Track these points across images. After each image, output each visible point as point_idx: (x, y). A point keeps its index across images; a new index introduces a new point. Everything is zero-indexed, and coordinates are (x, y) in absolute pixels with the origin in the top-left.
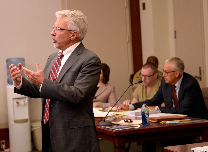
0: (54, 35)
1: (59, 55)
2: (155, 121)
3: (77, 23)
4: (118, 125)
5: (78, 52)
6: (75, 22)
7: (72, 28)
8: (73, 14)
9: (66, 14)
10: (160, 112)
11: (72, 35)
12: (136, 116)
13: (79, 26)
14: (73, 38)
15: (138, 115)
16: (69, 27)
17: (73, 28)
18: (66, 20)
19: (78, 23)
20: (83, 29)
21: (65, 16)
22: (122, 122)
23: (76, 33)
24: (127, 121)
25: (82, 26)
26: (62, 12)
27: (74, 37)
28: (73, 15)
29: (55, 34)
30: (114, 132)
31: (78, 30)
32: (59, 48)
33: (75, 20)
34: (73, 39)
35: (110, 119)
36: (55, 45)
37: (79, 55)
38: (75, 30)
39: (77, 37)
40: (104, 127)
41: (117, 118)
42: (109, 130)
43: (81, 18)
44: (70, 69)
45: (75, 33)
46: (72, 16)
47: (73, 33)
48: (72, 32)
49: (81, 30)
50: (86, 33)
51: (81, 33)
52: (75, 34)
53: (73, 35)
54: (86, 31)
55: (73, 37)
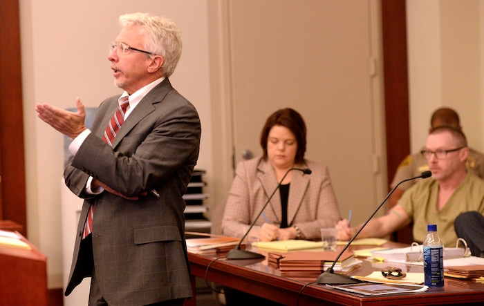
0: (113, 60)
1: (121, 103)
2: (464, 277)
3: (162, 39)
4: (367, 283)
5: (155, 98)
6: (160, 37)
7: (152, 48)
8: (155, 22)
9: (142, 20)
10: (470, 253)
11: (150, 62)
12: (409, 263)
13: (166, 47)
14: (152, 69)
15: (414, 261)
16: (147, 45)
17: (154, 48)
18: (142, 31)
19: (164, 40)
20: (174, 52)
21: (138, 24)
22: (377, 276)
23: (158, 59)
24: (390, 274)
25: (173, 46)
26: (134, 17)
27: (156, 67)
28: (156, 24)
29: (115, 59)
30: (361, 299)
31: (164, 54)
32: (124, 87)
33: (159, 33)
34: (152, 71)
35: (344, 268)
36: (116, 82)
37: (156, 105)
38: (157, 53)
39: (161, 68)
40: (333, 287)
41: (360, 267)
42: (347, 296)
43: (171, 30)
44: (134, 130)
45: (156, 58)
46: (154, 26)
47: (153, 57)
48: (151, 56)
49: (170, 54)
50: (177, 63)
51: (168, 60)
52: (157, 62)
53: (154, 63)
54: (178, 58)
55: (152, 67)
